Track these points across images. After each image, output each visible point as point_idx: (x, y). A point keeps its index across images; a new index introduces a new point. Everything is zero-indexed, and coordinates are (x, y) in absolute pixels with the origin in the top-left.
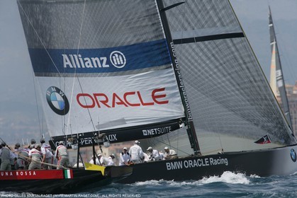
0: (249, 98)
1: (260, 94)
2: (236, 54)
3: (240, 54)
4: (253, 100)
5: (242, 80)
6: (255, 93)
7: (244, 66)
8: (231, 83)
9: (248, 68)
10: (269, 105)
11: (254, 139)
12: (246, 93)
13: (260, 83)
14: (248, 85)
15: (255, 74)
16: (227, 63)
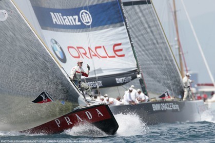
0: (152, 58)
1: (161, 55)
2: (142, 19)
3: (146, 19)
4: (155, 60)
5: (147, 42)
6: (157, 54)
7: (149, 30)
8: (138, 44)
9: (152, 32)
10: (169, 65)
11: (158, 94)
12: (150, 54)
13: (161, 45)
14: (151, 47)
15: (158, 37)
16: (135, 27)
